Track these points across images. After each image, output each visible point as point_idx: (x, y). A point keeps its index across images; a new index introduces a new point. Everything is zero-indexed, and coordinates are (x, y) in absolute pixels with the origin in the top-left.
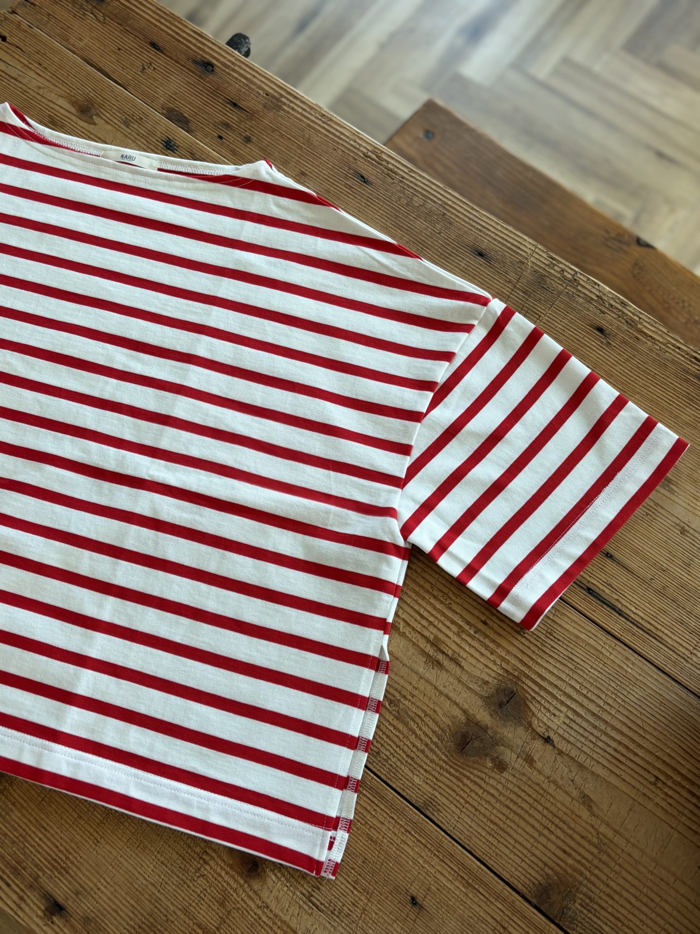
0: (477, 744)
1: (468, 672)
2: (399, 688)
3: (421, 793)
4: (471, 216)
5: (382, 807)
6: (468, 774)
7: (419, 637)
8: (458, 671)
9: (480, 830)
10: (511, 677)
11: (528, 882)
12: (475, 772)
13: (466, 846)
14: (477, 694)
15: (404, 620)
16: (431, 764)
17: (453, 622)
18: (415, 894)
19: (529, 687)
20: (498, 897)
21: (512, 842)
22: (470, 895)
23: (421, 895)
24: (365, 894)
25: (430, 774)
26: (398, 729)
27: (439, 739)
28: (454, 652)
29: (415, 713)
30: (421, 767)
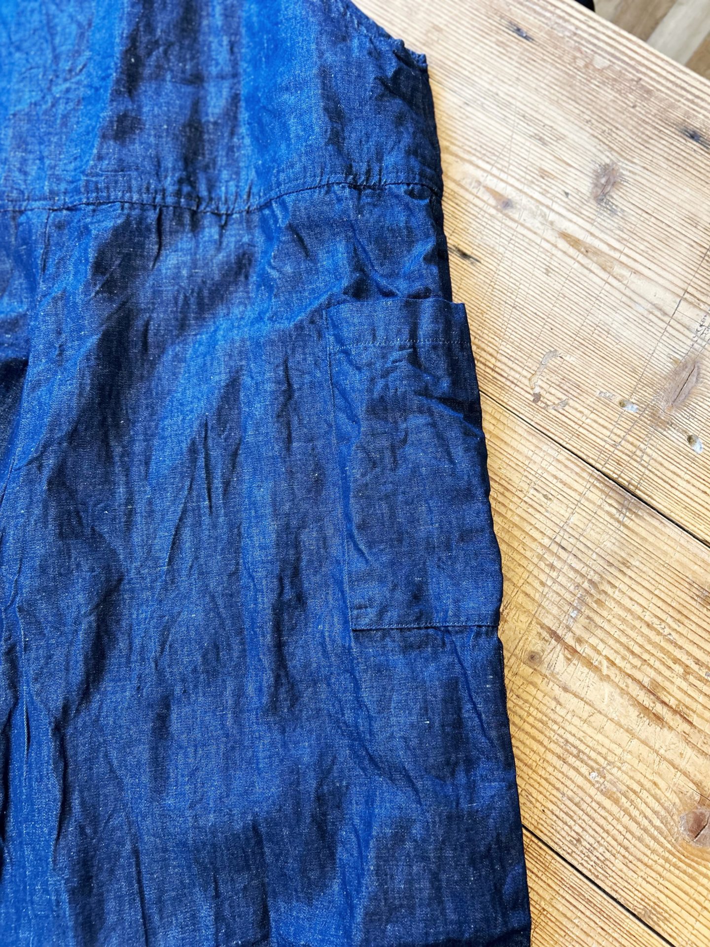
2: (604, 751)
4: (678, 82)
5: (588, 913)
7: (629, 681)
8: (686, 727)
15: (608, 659)
16: (652, 856)
17: (676, 661)
25: (653, 870)
26: (604, 808)
27: (662, 822)
28: (680, 701)
29: (628, 787)
30: (639, 860)
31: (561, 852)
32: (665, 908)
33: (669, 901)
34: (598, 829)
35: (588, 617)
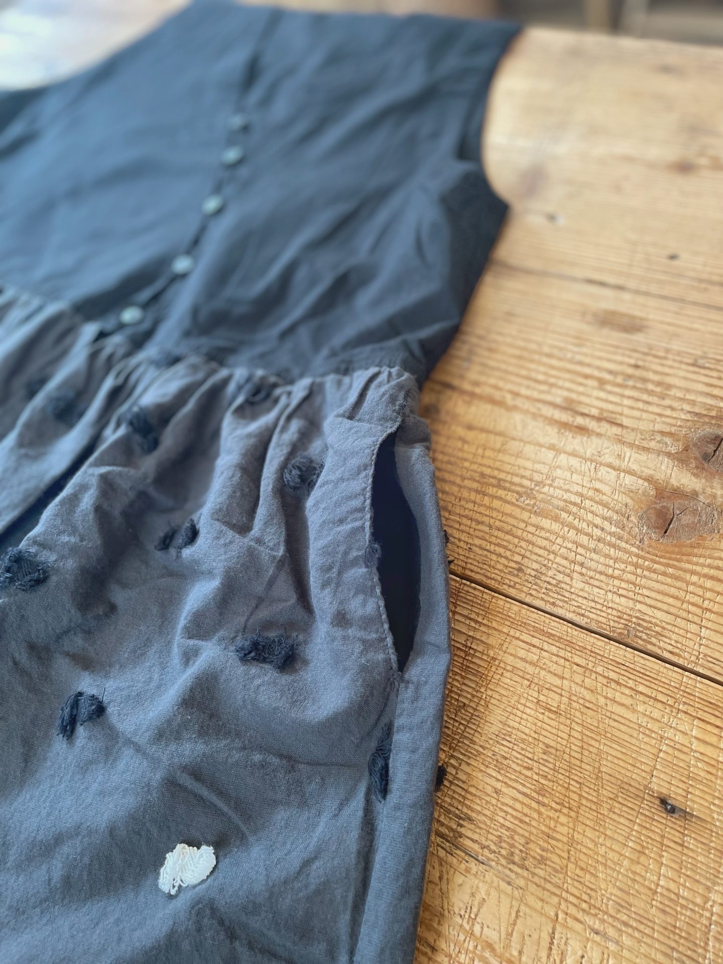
0: (686, 519)
1: (633, 430)
3: (615, 613)
6: (689, 566)
10: (707, 420)
12: (702, 560)
14: (659, 453)
18: (664, 791)
23: (680, 791)
24: (565, 811)
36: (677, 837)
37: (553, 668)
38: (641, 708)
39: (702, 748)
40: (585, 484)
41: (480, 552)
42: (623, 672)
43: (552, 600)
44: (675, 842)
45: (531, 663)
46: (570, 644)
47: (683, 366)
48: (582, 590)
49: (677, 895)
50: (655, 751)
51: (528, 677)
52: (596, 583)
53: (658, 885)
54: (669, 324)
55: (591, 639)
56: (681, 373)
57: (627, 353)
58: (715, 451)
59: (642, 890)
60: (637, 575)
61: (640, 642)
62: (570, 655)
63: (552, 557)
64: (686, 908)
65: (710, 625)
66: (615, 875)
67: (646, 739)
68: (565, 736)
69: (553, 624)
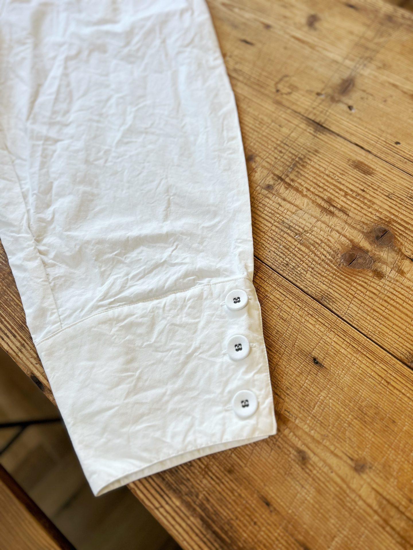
0: (360, 261)
1: (352, 218)
2: (302, 226)
3: (319, 290)
5: (291, 298)
6: (354, 279)
7: (317, 197)
8: (345, 217)
9: (365, 316)
10: (384, 222)
11: (405, 352)
12: (360, 278)
13: (355, 326)
14: (359, 231)
15: (306, 188)
16: (326, 272)
17: (341, 190)
18: (316, 356)
19: (397, 227)
20: (382, 360)
21: (391, 324)
22: (360, 358)
23: (322, 357)
24: (278, 354)
25: (326, 278)
26: (301, 250)
27: (332, 257)
28: (342, 206)
29: (314, 241)
30: (319, 274)
31: (278, 270)
32: (333, 296)
33: (335, 293)
34: (298, 259)
35: (297, 172)
36: (315, 372)
37: (289, 304)
38: (317, 326)
39: (335, 345)
40: (325, 236)
41: (273, 254)
42: (315, 312)
43: (296, 279)
44: (314, 373)
45: (280, 301)
46: (298, 298)
47: (383, 196)
48: (309, 278)
49: (309, 390)
50: (317, 342)
51: (278, 305)
52: (316, 277)
53: (303, 385)
54: (384, 175)
55: (307, 297)
56: (381, 199)
57: (362, 183)
58: (382, 236)
59: (297, 385)
60: (333, 278)
61: (325, 303)
62: (297, 301)
63: (302, 262)
64: (311, 395)
65: (354, 303)
66: (289, 378)
67: (316, 337)
68: (286, 329)
69: (293, 288)
